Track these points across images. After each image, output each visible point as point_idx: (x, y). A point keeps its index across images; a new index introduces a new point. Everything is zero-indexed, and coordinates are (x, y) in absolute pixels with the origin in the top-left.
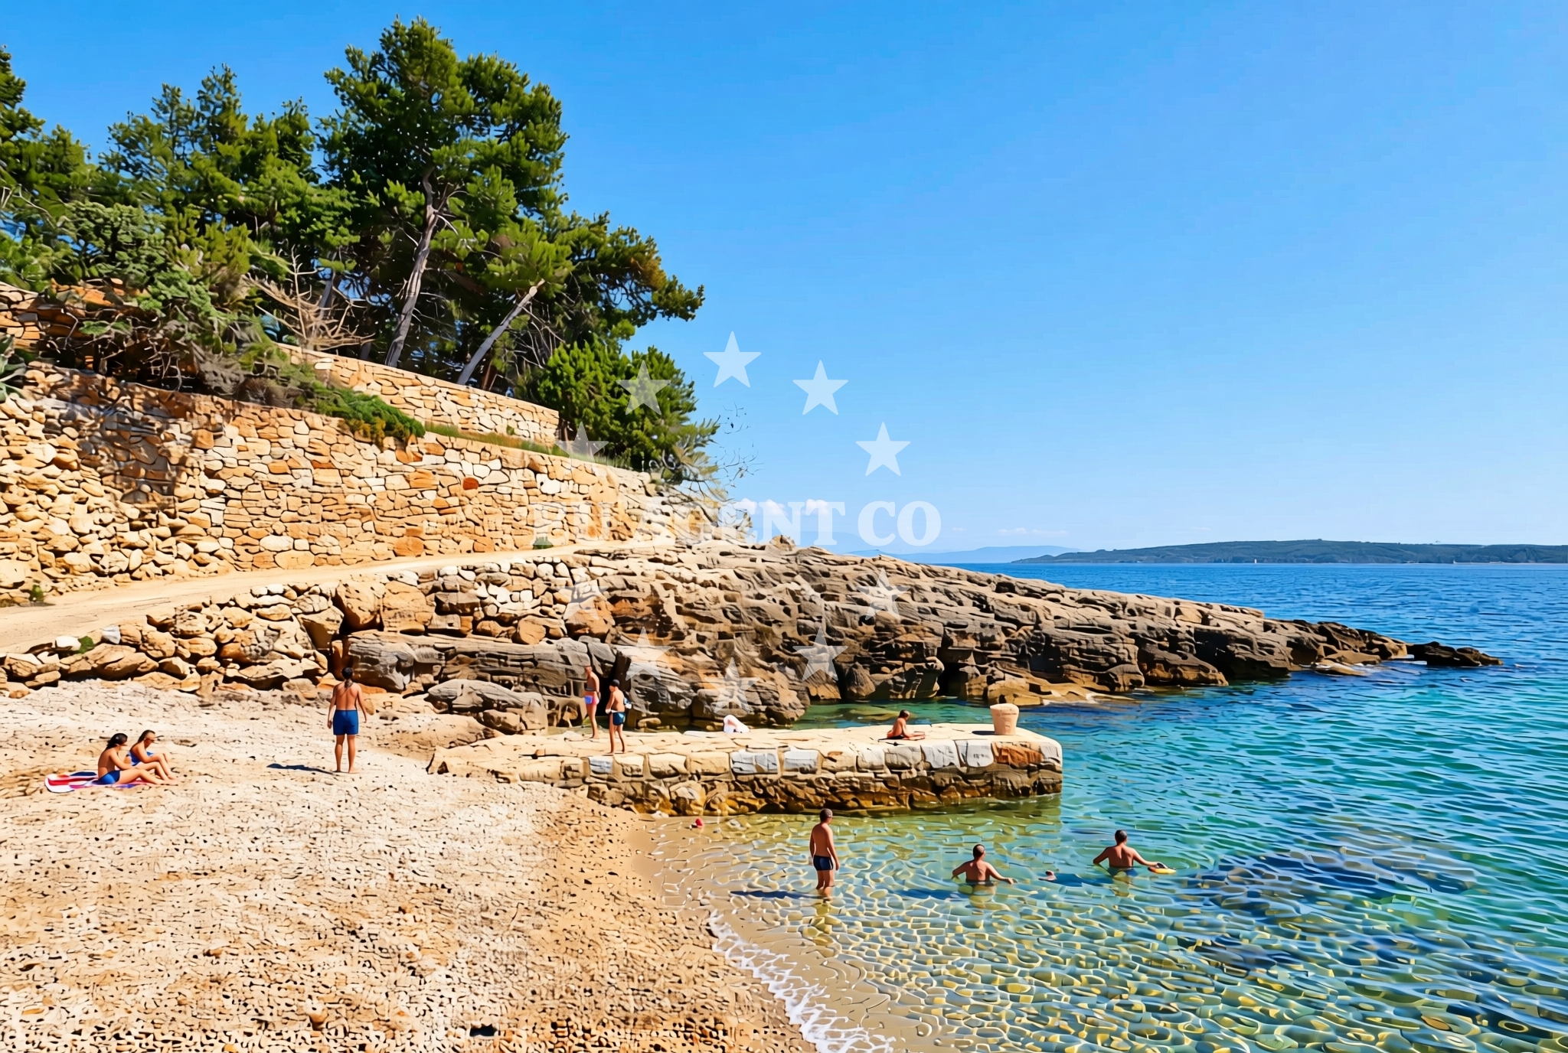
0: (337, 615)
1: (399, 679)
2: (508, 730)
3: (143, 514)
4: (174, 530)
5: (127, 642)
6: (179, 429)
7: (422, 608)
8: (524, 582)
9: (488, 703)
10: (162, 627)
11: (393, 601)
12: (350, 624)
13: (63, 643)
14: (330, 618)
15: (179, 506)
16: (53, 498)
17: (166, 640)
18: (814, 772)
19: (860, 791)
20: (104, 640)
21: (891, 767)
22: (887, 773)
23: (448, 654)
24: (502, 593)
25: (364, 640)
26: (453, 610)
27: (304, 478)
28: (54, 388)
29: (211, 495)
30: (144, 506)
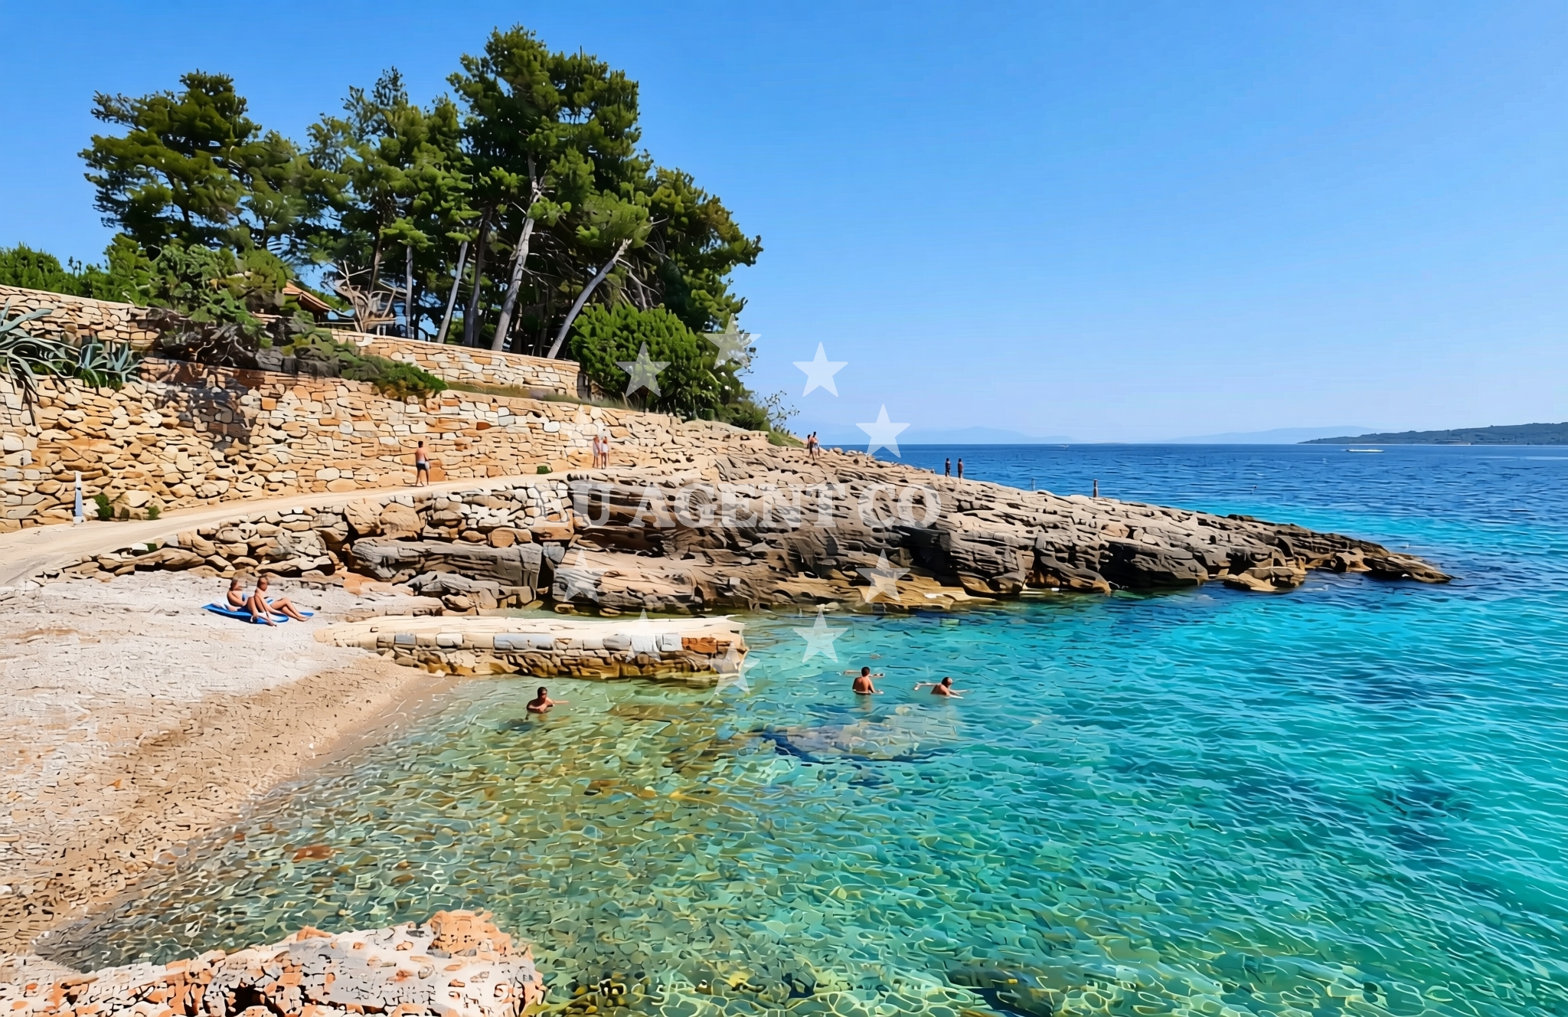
0: (344, 526)
1: (384, 572)
2: (458, 609)
3: (226, 457)
4: (251, 467)
5: (182, 546)
6: (251, 396)
7: (412, 521)
8: (503, 502)
9: (446, 590)
10: (207, 537)
11: (388, 516)
12: (353, 534)
13: (135, 547)
14: (339, 530)
15: (253, 451)
16: (163, 449)
17: (209, 546)
18: (551, 649)
19: (582, 664)
20: (166, 546)
21: (608, 648)
22: (605, 653)
23: (428, 555)
24: (483, 512)
25: (363, 546)
26: (441, 523)
27: (346, 427)
28: (163, 374)
29: (278, 441)
30: (228, 451)
